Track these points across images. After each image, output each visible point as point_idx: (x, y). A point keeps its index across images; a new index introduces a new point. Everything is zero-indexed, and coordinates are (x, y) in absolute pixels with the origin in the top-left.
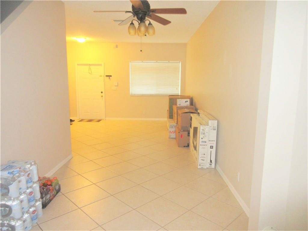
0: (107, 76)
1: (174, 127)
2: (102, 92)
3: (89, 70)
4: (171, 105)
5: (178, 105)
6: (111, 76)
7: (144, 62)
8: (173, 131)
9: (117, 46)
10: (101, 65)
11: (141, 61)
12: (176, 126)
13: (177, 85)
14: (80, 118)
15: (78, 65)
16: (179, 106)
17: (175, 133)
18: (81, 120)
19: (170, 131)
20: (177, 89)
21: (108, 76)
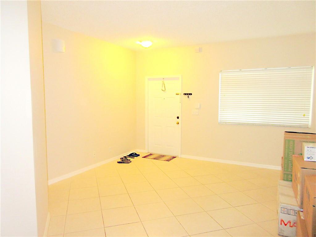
0: (185, 94)
1: (292, 212)
2: (178, 118)
3: (162, 86)
4: (288, 154)
5: (306, 159)
6: (191, 94)
7: (243, 71)
8: (290, 222)
9: (200, 50)
10: (177, 79)
11: (238, 70)
12: (299, 211)
13: (305, 109)
14: (149, 152)
15: (149, 79)
16: (309, 160)
17: (294, 228)
18: (150, 154)
19: (282, 221)
20: (304, 115)
21: (187, 94)
